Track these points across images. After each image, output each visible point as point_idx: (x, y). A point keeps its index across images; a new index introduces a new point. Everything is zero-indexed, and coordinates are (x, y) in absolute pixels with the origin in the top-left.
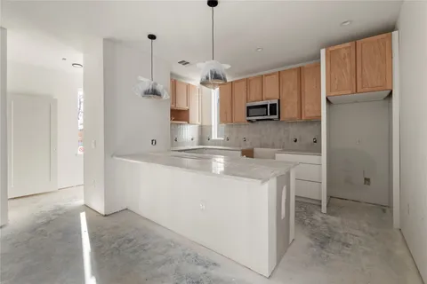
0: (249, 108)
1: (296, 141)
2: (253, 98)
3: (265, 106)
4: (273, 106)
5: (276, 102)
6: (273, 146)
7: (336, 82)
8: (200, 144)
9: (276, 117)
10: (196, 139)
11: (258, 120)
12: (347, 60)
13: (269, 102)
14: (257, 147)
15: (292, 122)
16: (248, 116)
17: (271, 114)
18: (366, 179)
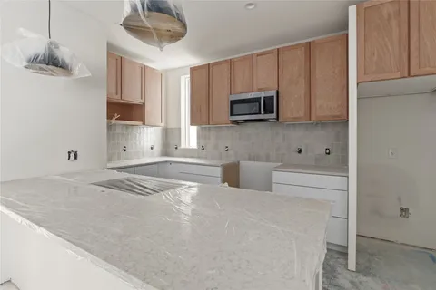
0: (233, 103)
1: (300, 152)
2: (239, 87)
3: (257, 100)
4: (268, 100)
5: (273, 93)
6: (268, 159)
7: (375, 58)
8: (165, 153)
9: (274, 115)
10: (158, 149)
11: (246, 121)
12: (394, 23)
13: (262, 95)
14: (245, 160)
15: (295, 123)
16: (232, 114)
17: (265, 113)
18: (402, 209)
